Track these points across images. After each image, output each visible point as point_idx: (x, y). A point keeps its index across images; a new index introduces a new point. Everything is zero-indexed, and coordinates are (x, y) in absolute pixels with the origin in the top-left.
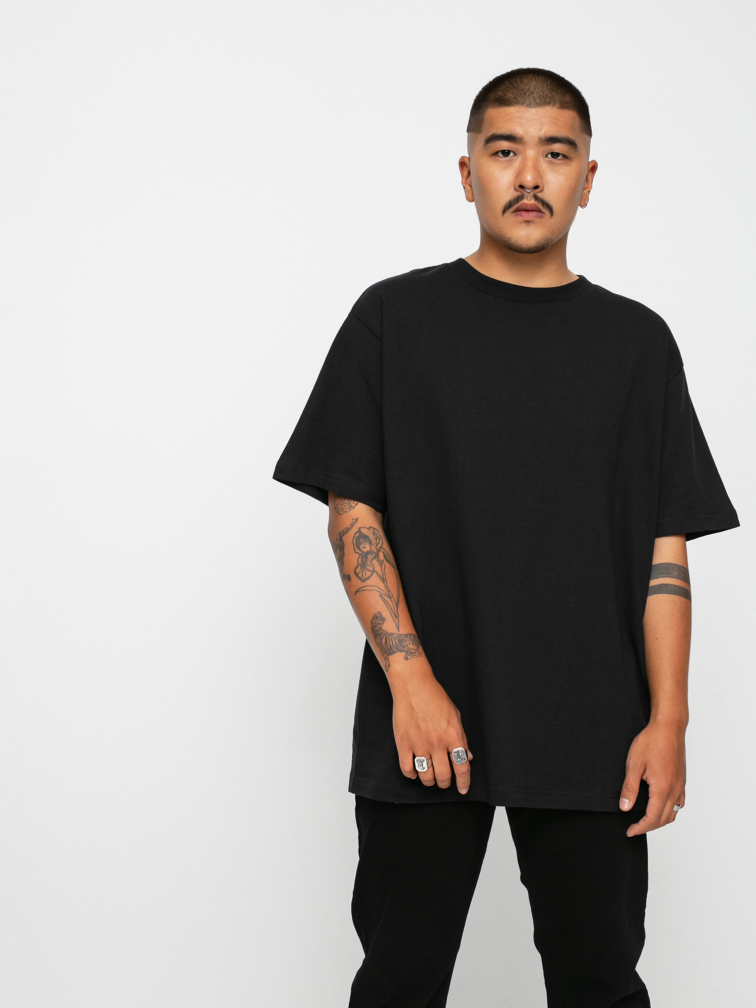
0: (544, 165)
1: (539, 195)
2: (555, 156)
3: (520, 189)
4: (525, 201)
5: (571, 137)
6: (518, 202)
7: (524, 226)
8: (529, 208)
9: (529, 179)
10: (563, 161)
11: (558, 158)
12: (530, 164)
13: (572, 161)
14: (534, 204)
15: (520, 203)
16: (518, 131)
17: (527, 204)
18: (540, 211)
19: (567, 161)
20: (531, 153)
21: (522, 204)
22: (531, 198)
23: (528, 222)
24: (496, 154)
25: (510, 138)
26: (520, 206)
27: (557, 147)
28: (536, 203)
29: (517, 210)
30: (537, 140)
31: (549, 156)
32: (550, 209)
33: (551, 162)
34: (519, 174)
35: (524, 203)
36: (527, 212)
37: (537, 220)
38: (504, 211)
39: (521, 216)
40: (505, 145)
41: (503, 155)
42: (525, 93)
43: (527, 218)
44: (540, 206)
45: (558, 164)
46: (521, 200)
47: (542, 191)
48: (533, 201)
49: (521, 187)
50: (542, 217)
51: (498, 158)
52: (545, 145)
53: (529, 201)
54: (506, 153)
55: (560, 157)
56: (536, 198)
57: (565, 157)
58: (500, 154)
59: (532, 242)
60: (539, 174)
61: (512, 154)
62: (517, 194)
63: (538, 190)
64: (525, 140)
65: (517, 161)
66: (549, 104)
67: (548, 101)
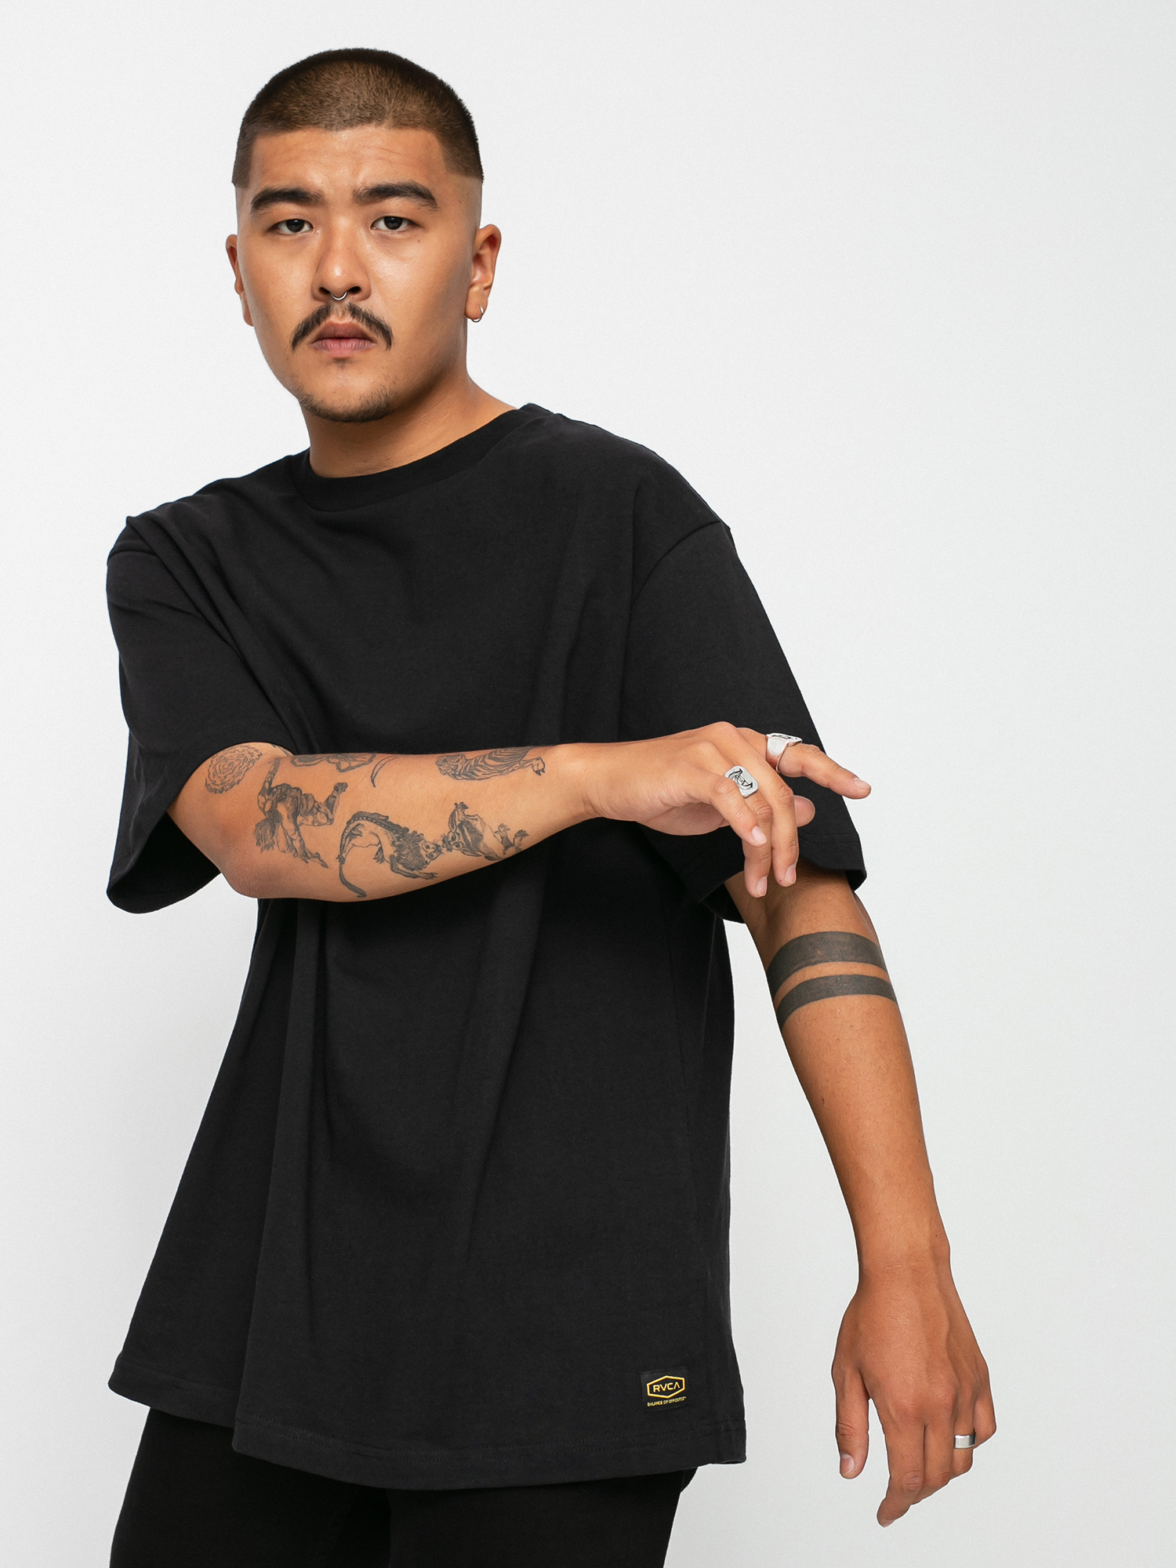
0: (368, 245)
1: (363, 306)
2: (391, 225)
3: (321, 296)
4: (333, 319)
5: (421, 181)
6: (319, 322)
7: (334, 369)
8: (341, 333)
9: (337, 274)
10: (408, 235)
11: (401, 228)
12: (339, 243)
13: (427, 232)
14: (351, 325)
15: (323, 324)
16: (315, 178)
17: (337, 325)
18: (364, 337)
19: (418, 232)
20: (344, 222)
21: (327, 327)
22: (344, 314)
23: (341, 361)
24: (274, 228)
25: (296, 196)
26: (324, 329)
27: (395, 206)
28: (355, 321)
29: (321, 338)
30: (348, 196)
31: (382, 225)
32: (386, 334)
33: (384, 238)
34: (320, 264)
35: (332, 324)
36: (338, 341)
37: (357, 355)
38: (295, 342)
39: (326, 348)
40: (289, 210)
41: (290, 229)
42: (321, 102)
43: (339, 355)
44: (363, 327)
45: (398, 241)
46: (325, 318)
47: (367, 297)
48: (348, 319)
49: (324, 291)
50: (368, 349)
51: (278, 236)
52: (367, 203)
53: (339, 319)
54: (296, 225)
55: (403, 226)
56: (354, 311)
57: (413, 224)
58: (285, 229)
59: (352, 400)
60: (358, 262)
61: (306, 227)
62: (318, 305)
63: (357, 296)
64: (327, 197)
65: (314, 239)
66: (369, 120)
67: (369, 115)
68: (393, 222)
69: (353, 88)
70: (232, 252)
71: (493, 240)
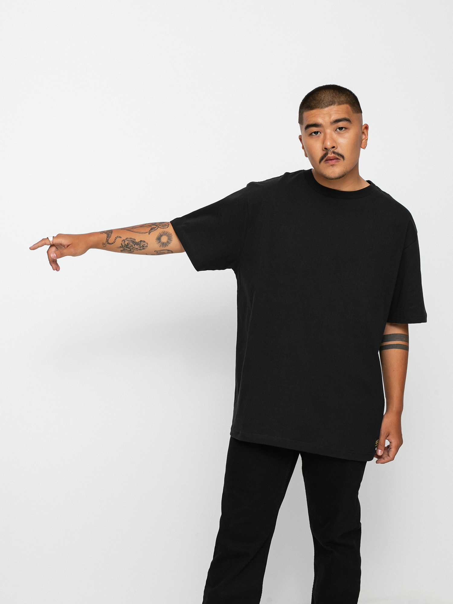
0: (335, 135)
1: (336, 151)
2: (340, 129)
3: (325, 150)
4: (329, 155)
5: (347, 117)
6: (325, 157)
7: (331, 167)
8: (332, 159)
9: (329, 144)
10: (345, 131)
11: (343, 130)
12: (328, 136)
13: (350, 130)
15: (327, 157)
16: (320, 121)
18: (337, 159)
19: (347, 130)
20: (328, 131)
21: (328, 158)
22: (331, 154)
23: (332, 165)
24: (311, 134)
25: (316, 125)
26: (327, 158)
27: (341, 124)
28: (334, 155)
29: (327, 160)
30: (329, 124)
31: (338, 130)
32: (343, 157)
33: (339, 133)
34: (324, 142)
35: (329, 156)
36: (331, 161)
37: (336, 163)
38: (320, 163)
39: (328, 163)
40: (315, 129)
41: (315, 134)
42: (319, 102)
44: (337, 156)
45: (343, 133)
46: (327, 155)
47: (337, 148)
48: (333, 155)
49: (326, 149)
50: (339, 162)
51: (312, 136)
52: (334, 124)
53: (330, 155)
54: (316, 133)
55: (344, 129)
56: (334, 153)
57: (346, 128)
58: (314, 134)
59: (336, 175)
60: (334, 141)
61: (319, 133)
62: (325, 152)
63: (334, 149)
64: (324, 125)
65: (322, 136)
66: (332, 105)
67: (332, 103)
68: (341, 128)
69: (327, 96)
70: (301, 139)
71: (367, 127)
